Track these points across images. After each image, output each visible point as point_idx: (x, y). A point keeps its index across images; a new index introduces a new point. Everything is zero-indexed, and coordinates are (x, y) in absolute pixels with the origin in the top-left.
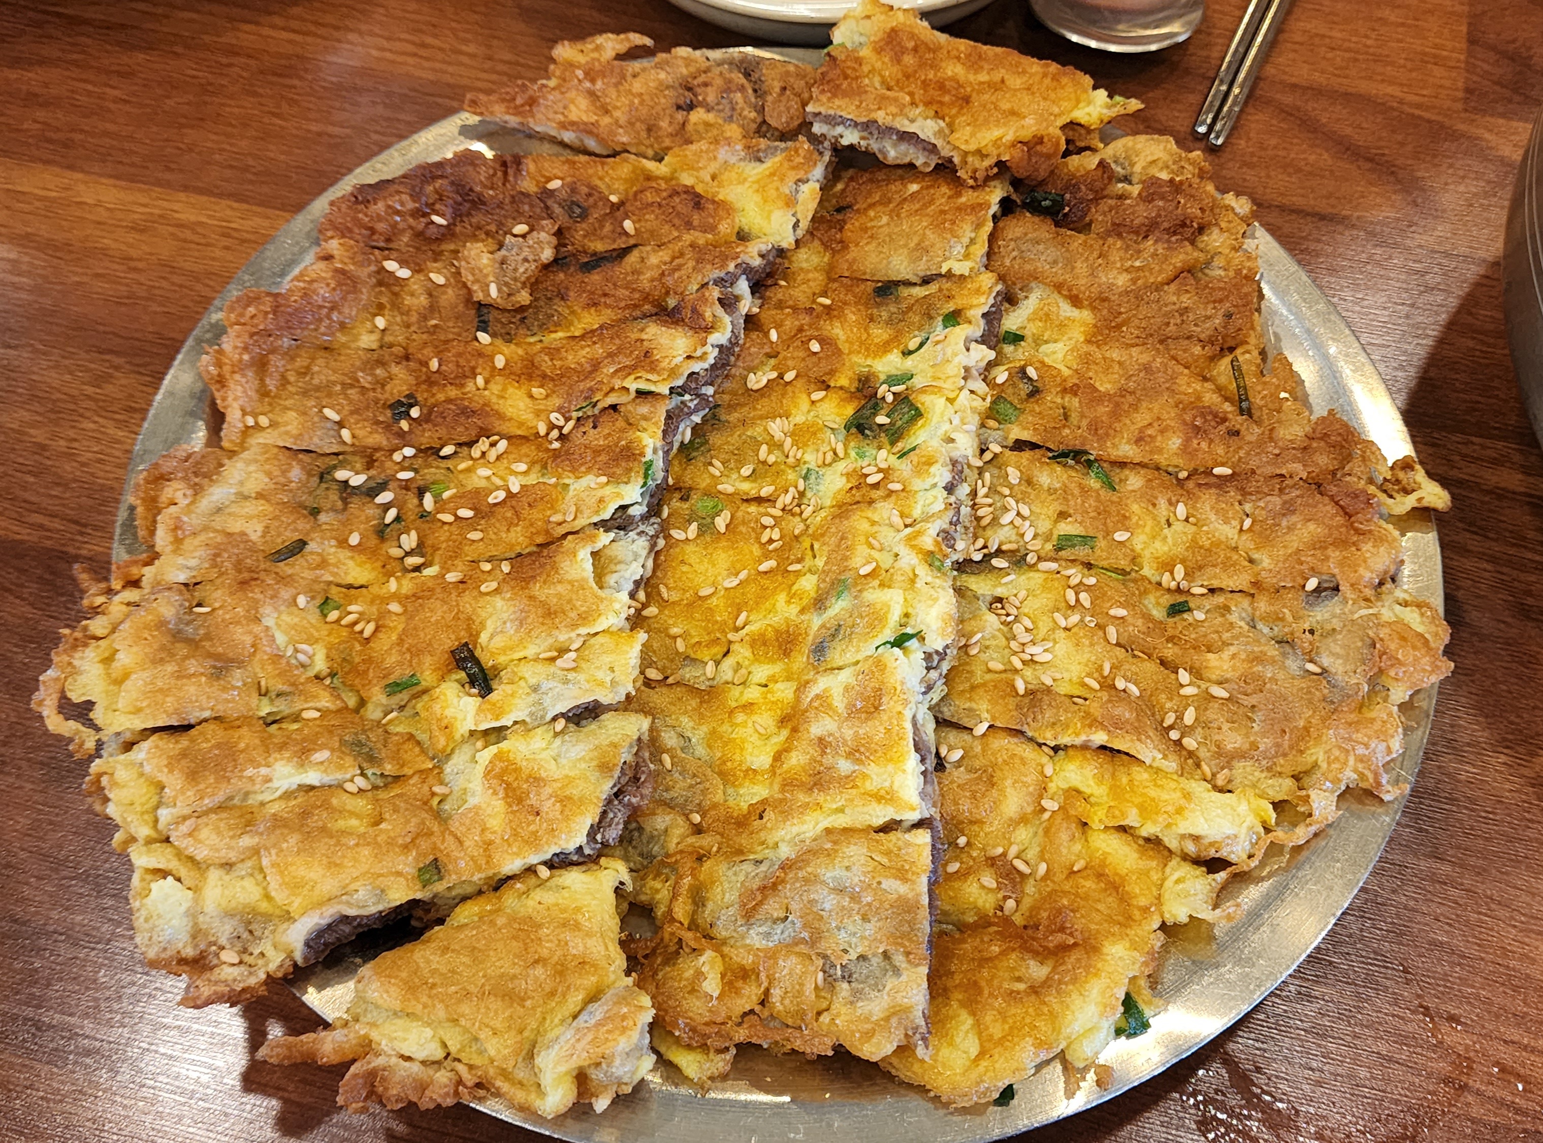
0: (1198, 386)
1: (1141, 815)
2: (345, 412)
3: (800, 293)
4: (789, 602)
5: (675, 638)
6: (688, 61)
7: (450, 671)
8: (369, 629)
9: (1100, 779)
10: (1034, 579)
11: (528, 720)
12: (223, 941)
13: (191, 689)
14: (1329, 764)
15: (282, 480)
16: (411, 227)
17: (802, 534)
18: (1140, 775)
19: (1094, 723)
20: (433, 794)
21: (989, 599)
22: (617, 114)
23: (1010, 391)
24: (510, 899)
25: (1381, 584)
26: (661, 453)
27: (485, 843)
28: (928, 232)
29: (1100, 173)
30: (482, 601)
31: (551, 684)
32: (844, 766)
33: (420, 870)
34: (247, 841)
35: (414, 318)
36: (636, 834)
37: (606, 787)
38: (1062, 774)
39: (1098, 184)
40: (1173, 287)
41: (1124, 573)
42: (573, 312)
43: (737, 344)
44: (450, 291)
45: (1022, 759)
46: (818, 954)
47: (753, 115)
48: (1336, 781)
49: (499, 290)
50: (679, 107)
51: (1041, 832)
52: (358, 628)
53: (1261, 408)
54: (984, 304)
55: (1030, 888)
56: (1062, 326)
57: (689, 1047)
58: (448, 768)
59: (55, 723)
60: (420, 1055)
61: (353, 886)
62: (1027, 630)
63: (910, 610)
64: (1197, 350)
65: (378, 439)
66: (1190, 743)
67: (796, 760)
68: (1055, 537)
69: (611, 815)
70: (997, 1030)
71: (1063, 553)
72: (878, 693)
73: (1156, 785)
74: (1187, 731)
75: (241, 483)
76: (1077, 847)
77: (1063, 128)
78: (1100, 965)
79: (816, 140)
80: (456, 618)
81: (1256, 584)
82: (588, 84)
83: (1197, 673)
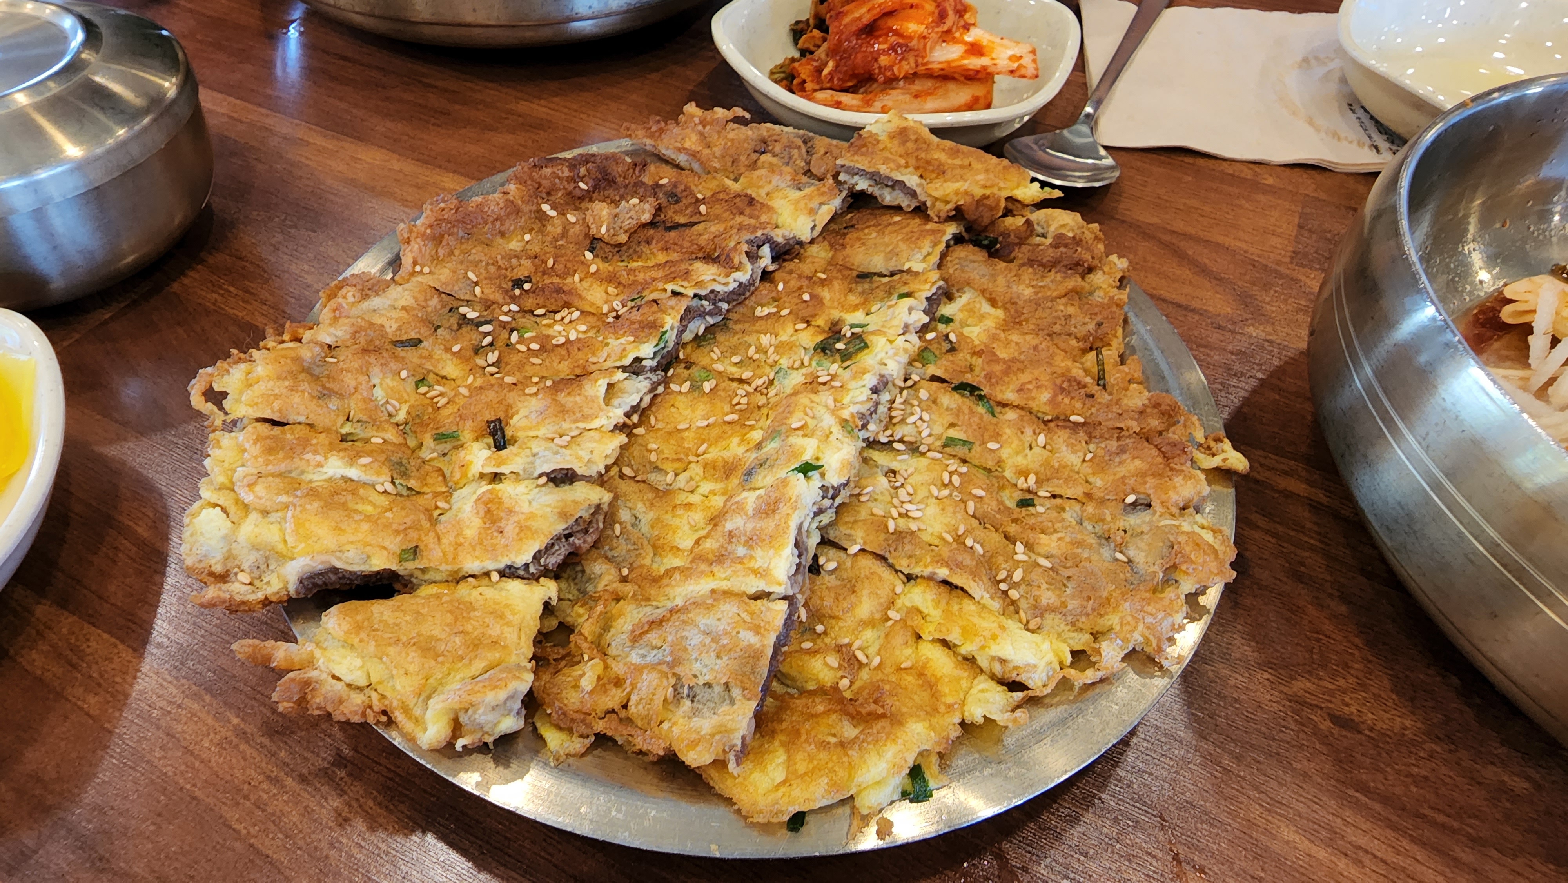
0: (1069, 363)
1: (962, 635)
2: (482, 277)
3: (806, 268)
4: (739, 445)
5: (650, 451)
6: (768, 130)
7: (483, 435)
8: (442, 401)
9: (937, 604)
10: (923, 462)
11: (521, 473)
12: (245, 566)
13: (296, 399)
14: (1121, 625)
15: (423, 304)
16: (564, 188)
17: (763, 406)
18: (969, 606)
19: (942, 561)
20: (437, 507)
21: (886, 469)
22: (715, 149)
23: (936, 346)
24: (464, 590)
25: (1184, 508)
26: (676, 331)
27: (456, 544)
28: (900, 243)
29: (1025, 228)
30: (522, 398)
31: (547, 453)
32: (741, 551)
33: (403, 550)
34: (284, 499)
35: (549, 238)
36: (580, 575)
37: (560, 527)
38: (909, 595)
39: (1023, 235)
40: (1063, 300)
41: (989, 471)
42: (652, 253)
43: (753, 285)
44: (577, 227)
45: (880, 577)
46: (674, 674)
47: (803, 164)
48: (1125, 640)
49: (608, 231)
50: (755, 151)
51: (883, 635)
52: (435, 400)
53: (1113, 385)
54: (927, 290)
55: (865, 675)
56: (982, 317)
57: (560, 728)
58: (456, 494)
59: (197, 400)
60: (348, 678)
61: (347, 547)
62: (908, 494)
63: (820, 455)
64: (1073, 342)
65: (498, 297)
66: (1014, 594)
67: (709, 545)
68: (944, 437)
69: (556, 547)
70: (802, 767)
71: (947, 450)
72: (777, 502)
73: (980, 616)
74: (1015, 585)
75: (396, 300)
76: (908, 651)
77: (1007, 199)
78: (899, 734)
79: (839, 183)
80: (500, 402)
81: (1089, 496)
82: (700, 127)
83: (1029, 547)
